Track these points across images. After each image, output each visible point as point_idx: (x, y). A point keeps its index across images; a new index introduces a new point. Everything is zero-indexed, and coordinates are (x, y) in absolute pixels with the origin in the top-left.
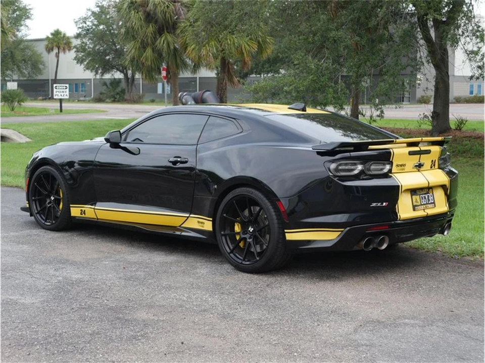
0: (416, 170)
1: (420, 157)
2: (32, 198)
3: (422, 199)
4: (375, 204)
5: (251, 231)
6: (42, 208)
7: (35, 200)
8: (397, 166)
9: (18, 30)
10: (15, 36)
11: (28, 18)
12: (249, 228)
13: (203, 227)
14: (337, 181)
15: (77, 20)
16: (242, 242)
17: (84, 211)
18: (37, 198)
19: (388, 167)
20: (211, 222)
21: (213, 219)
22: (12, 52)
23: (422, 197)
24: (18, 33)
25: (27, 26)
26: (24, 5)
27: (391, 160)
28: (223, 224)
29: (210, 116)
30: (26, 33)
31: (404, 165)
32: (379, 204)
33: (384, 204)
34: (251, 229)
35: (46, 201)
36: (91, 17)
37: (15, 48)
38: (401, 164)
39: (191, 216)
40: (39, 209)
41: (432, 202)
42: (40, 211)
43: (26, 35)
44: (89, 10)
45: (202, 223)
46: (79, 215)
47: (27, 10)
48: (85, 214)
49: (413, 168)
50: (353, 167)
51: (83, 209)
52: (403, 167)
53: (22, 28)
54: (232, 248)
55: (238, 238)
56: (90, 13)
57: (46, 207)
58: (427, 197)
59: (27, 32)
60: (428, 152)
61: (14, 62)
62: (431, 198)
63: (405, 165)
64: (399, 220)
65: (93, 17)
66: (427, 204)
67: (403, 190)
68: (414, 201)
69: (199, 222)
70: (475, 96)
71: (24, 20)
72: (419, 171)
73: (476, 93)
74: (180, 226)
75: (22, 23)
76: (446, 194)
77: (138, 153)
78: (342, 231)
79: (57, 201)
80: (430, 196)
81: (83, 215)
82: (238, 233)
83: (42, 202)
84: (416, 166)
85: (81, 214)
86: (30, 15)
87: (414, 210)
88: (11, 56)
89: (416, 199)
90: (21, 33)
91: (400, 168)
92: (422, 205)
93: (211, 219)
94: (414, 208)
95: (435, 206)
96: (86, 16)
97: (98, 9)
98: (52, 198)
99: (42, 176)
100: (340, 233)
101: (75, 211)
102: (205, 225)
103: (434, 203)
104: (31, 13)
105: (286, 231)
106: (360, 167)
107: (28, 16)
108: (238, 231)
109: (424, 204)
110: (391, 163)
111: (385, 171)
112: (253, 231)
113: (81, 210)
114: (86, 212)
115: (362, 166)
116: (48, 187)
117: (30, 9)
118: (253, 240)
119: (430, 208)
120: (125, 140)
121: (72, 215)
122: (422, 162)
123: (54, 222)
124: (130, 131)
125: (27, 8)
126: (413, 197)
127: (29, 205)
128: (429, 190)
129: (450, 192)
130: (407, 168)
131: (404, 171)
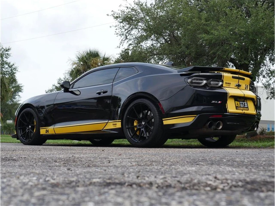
0: (236, 87)
1: (239, 80)
2: (18, 128)
3: (241, 104)
4: (214, 101)
5: (143, 124)
6: (23, 133)
7: (20, 129)
8: (226, 83)
9: (14, 98)
10: (13, 101)
11: (20, 91)
12: (142, 123)
13: (116, 126)
14: (193, 88)
15: (47, 91)
16: (138, 132)
17: (48, 130)
18: (21, 127)
19: (221, 83)
20: (120, 122)
21: (121, 121)
22: (10, 110)
23: (241, 103)
24: (14, 100)
25: (19, 96)
26: (18, 84)
27: (222, 79)
28: (127, 122)
29: (120, 67)
30: (18, 99)
31: (230, 84)
32: (216, 102)
33: (219, 102)
34: (143, 123)
35: (26, 129)
36: (55, 89)
37: (12, 108)
38: (228, 82)
39: (109, 121)
40: (22, 134)
41: (247, 107)
42: (23, 135)
43: (19, 101)
44: (54, 85)
45: (115, 124)
46: (45, 133)
47: (20, 87)
48: (48, 133)
49: (235, 86)
50: (201, 81)
51: (47, 129)
52: (229, 85)
53: (17, 97)
54: (132, 135)
55: (136, 129)
56: (54, 87)
57: (26, 132)
58: (243, 104)
59: (20, 99)
60: (243, 79)
61: (11, 115)
62: (246, 105)
64: (228, 113)
65: (56, 89)
66: (243, 107)
67: (229, 96)
68: (236, 104)
69: (113, 124)
70: (270, 132)
71: (18, 93)
72: (238, 89)
73: (271, 129)
74: (103, 129)
75: (17, 94)
76: (254, 104)
77: (79, 94)
78: (195, 117)
79: (33, 128)
80: (245, 103)
81: (47, 133)
82: (136, 126)
83: (24, 130)
84: (236, 85)
85: (46, 132)
86: (21, 90)
88: (10, 112)
89: (237, 103)
90: (16, 100)
91: (227, 85)
92: (240, 107)
93: (120, 121)
94: (237, 108)
95: (248, 110)
96: (52, 89)
97: (59, 85)
98: (30, 127)
99: (25, 114)
100: (194, 117)
101: (43, 131)
102: (117, 125)
103: (248, 107)
104: (22, 88)
105: (163, 119)
106: (205, 82)
107: (20, 90)
108: (136, 125)
109: (242, 107)
110: (223, 81)
111: (220, 85)
112: (144, 124)
113: (46, 130)
114: (49, 131)
115: (206, 81)
116: (28, 120)
117: (21, 86)
118: (144, 129)
119: (245, 110)
120: (72, 87)
121: (41, 134)
122: (240, 84)
123: (30, 139)
124: (75, 83)
125: (20, 86)
127: (17, 133)
128: (244, 100)
129: (257, 104)
130: (231, 86)
131: (230, 87)
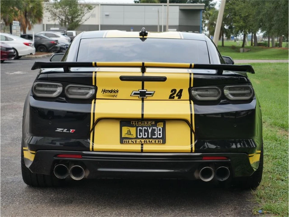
0: (137, 98)
8: (104, 91)
19: (92, 92)
23: (140, 130)
27: (94, 84)
31: (115, 92)
32: (65, 130)
33: (71, 131)
38: (110, 90)
49: (133, 96)
50: (51, 89)
52: (113, 94)
62: (158, 133)
63: (117, 91)
64: (93, 150)
72: (142, 100)
80: (157, 130)
84: (136, 94)
87: (122, 142)
94: (122, 140)
95: (164, 143)
103: (163, 138)
106: (59, 90)
109: (143, 138)
110: (96, 89)
115: (62, 88)
119: (153, 144)
122: (148, 90)
126: (123, 128)
131: (115, 98)
